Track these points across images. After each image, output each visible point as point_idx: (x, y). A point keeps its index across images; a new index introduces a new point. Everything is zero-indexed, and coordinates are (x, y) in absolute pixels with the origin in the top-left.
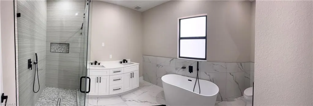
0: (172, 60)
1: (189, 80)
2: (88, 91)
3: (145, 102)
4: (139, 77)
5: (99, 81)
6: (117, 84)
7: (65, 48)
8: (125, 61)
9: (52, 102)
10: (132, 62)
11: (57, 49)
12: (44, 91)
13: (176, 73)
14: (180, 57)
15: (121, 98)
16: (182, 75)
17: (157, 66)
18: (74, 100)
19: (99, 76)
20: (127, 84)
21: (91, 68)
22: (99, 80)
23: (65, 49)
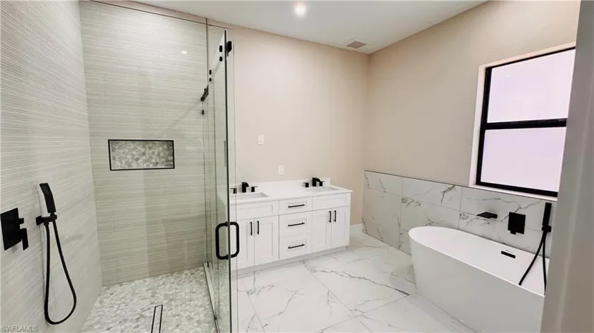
0: (450, 189)
1: (503, 253)
2: (233, 251)
3: (360, 278)
4: (352, 223)
5: (255, 230)
6: (296, 235)
7: (162, 154)
8: (316, 182)
9: (134, 325)
10: (334, 187)
11: (137, 159)
12: (97, 304)
13: (461, 227)
14: (478, 182)
15: (306, 266)
16: (482, 237)
17: (404, 200)
18: (201, 293)
19: (254, 219)
20: (319, 235)
21: (238, 201)
22: (255, 228)
23: (163, 157)
